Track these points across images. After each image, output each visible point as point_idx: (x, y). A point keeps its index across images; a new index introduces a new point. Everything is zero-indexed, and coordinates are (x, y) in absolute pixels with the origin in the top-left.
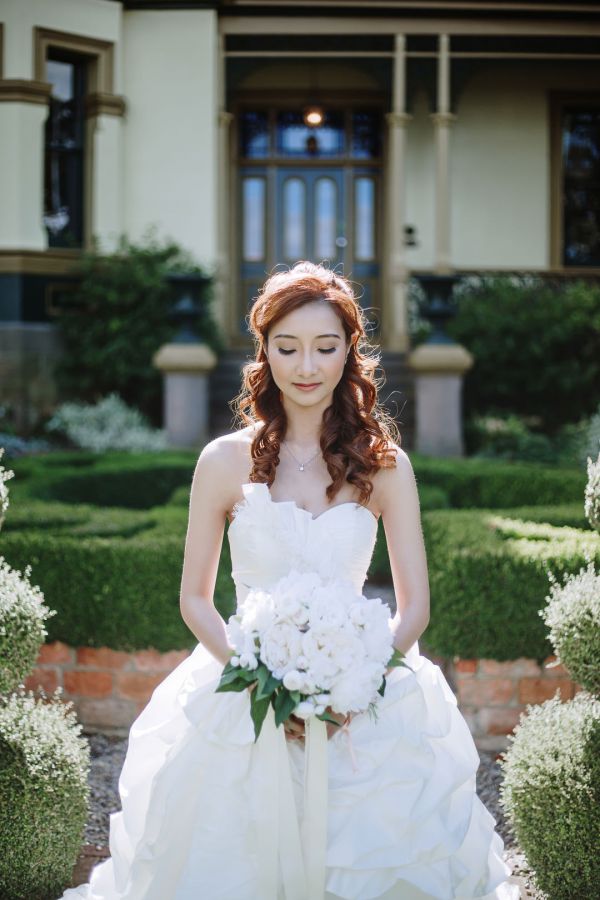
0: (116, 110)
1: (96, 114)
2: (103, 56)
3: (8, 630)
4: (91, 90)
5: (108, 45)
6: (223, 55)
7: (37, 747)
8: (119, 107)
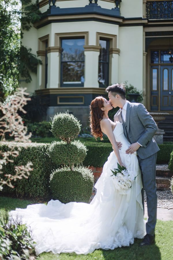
0: (117, 53)
1: (112, 53)
2: (114, 38)
3: (80, 151)
4: (111, 47)
5: (115, 36)
6: (144, 37)
7: (84, 174)
8: (118, 52)
